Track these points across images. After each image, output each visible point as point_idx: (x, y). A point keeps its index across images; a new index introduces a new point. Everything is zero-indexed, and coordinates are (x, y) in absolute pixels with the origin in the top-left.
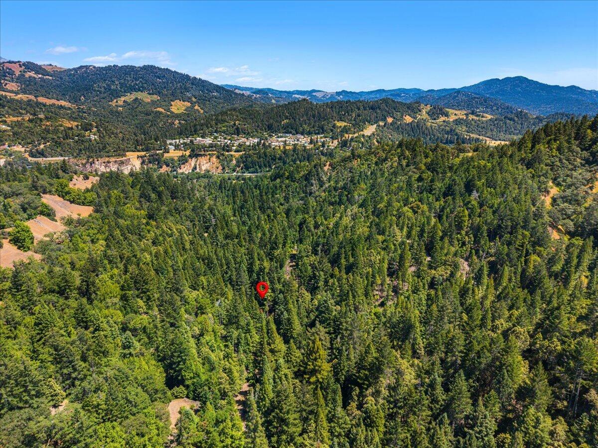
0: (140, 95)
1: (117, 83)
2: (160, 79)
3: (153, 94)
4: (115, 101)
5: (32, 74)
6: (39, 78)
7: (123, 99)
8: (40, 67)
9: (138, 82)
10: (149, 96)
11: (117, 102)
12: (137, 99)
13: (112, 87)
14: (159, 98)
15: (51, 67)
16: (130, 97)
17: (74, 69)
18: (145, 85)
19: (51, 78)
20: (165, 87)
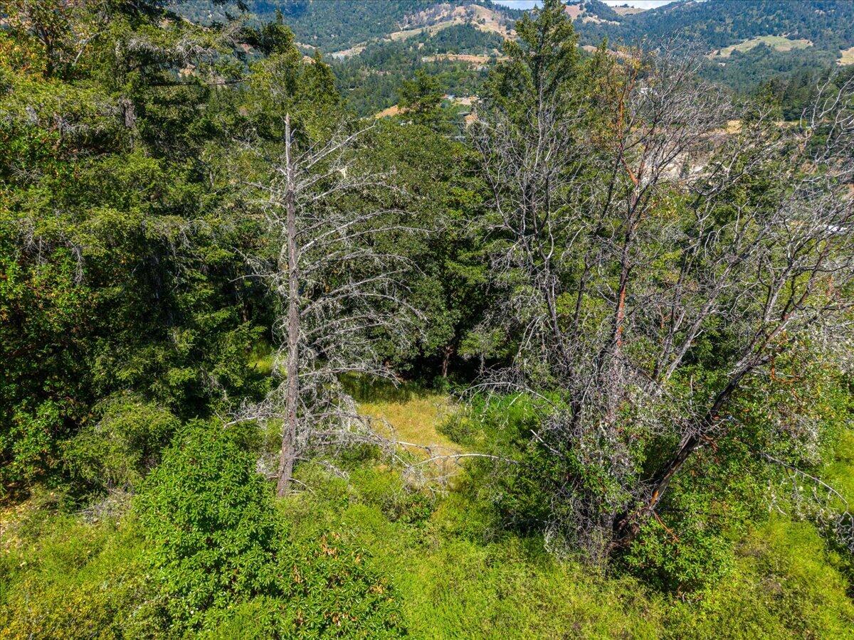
0: (769, 40)
1: (728, 21)
2: (821, 9)
3: (799, 38)
4: (716, 52)
5: (594, 19)
6: (602, 24)
7: (731, 48)
8: (609, 9)
9: (771, 18)
10: (788, 42)
11: (719, 54)
12: (762, 45)
13: (718, 29)
14: (811, 44)
15: (626, 9)
16: (747, 46)
17: (658, 9)
18: (787, 22)
19: (618, 24)
20: (829, 25)
